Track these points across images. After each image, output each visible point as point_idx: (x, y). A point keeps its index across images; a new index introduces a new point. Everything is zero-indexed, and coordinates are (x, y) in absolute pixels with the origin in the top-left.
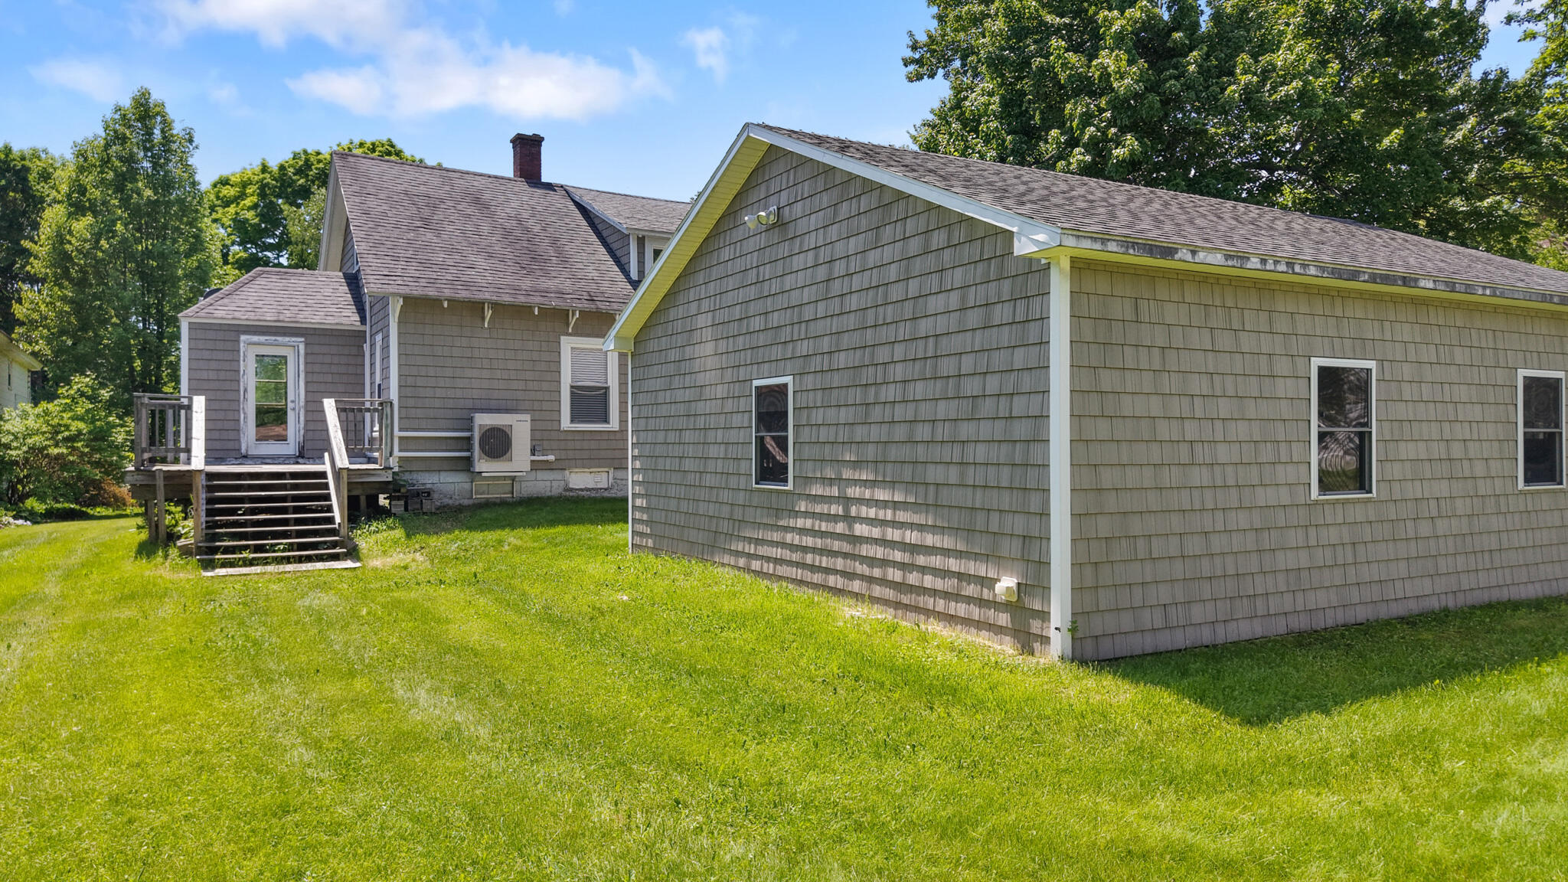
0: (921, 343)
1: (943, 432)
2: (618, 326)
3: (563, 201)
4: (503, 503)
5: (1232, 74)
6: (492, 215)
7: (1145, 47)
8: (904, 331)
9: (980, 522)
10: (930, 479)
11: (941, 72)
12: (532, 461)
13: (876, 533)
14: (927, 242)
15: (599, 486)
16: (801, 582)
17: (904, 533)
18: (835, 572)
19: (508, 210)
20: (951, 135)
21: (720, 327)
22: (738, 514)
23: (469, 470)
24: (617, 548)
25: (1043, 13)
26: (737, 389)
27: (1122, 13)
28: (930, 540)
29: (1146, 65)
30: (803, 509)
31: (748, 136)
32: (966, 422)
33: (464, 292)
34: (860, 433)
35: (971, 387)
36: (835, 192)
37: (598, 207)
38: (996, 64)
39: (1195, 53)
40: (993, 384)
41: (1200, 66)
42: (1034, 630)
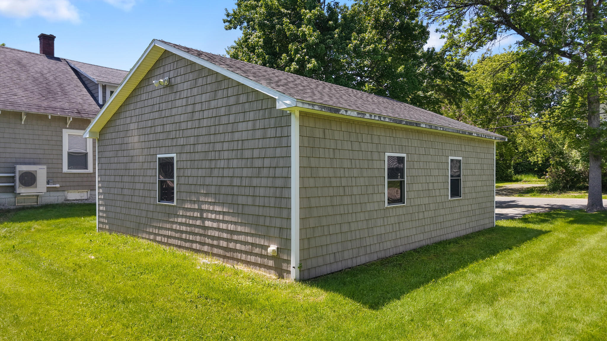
0: (236, 143)
1: (246, 182)
2: (91, 126)
3: (65, 66)
4: (32, 208)
5: (350, 39)
6: (27, 71)
7: (319, 25)
8: (228, 137)
9: (261, 221)
10: (240, 202)
11: (239, 27)
12: (47, 188)
13: (215, 225)
14: (238, 99)
15: (83, 198)
16: (180, 247)
17: (228, 225)
18: (196, 242)
19: (36, 69)
20: (244, 53)
21: (141, 129)
22: (150, 215)
23: (14, 192)
24: (92, 229)
25: (280, 8)
26: (149, 158)
27: (310, 11)
28: (239, 228)
29: (320, 33)
30: (181, 214)
31: (155, 45)
32: (256, 178)
33: (12, 107)
34: (208, 181)
35: (258, 163)
36: (196, 74)
37: (82, 70)
38: (262, 26)
39: (337, 30)
40: (267, 162)
41: (339, 35)
42: (284, 268)
